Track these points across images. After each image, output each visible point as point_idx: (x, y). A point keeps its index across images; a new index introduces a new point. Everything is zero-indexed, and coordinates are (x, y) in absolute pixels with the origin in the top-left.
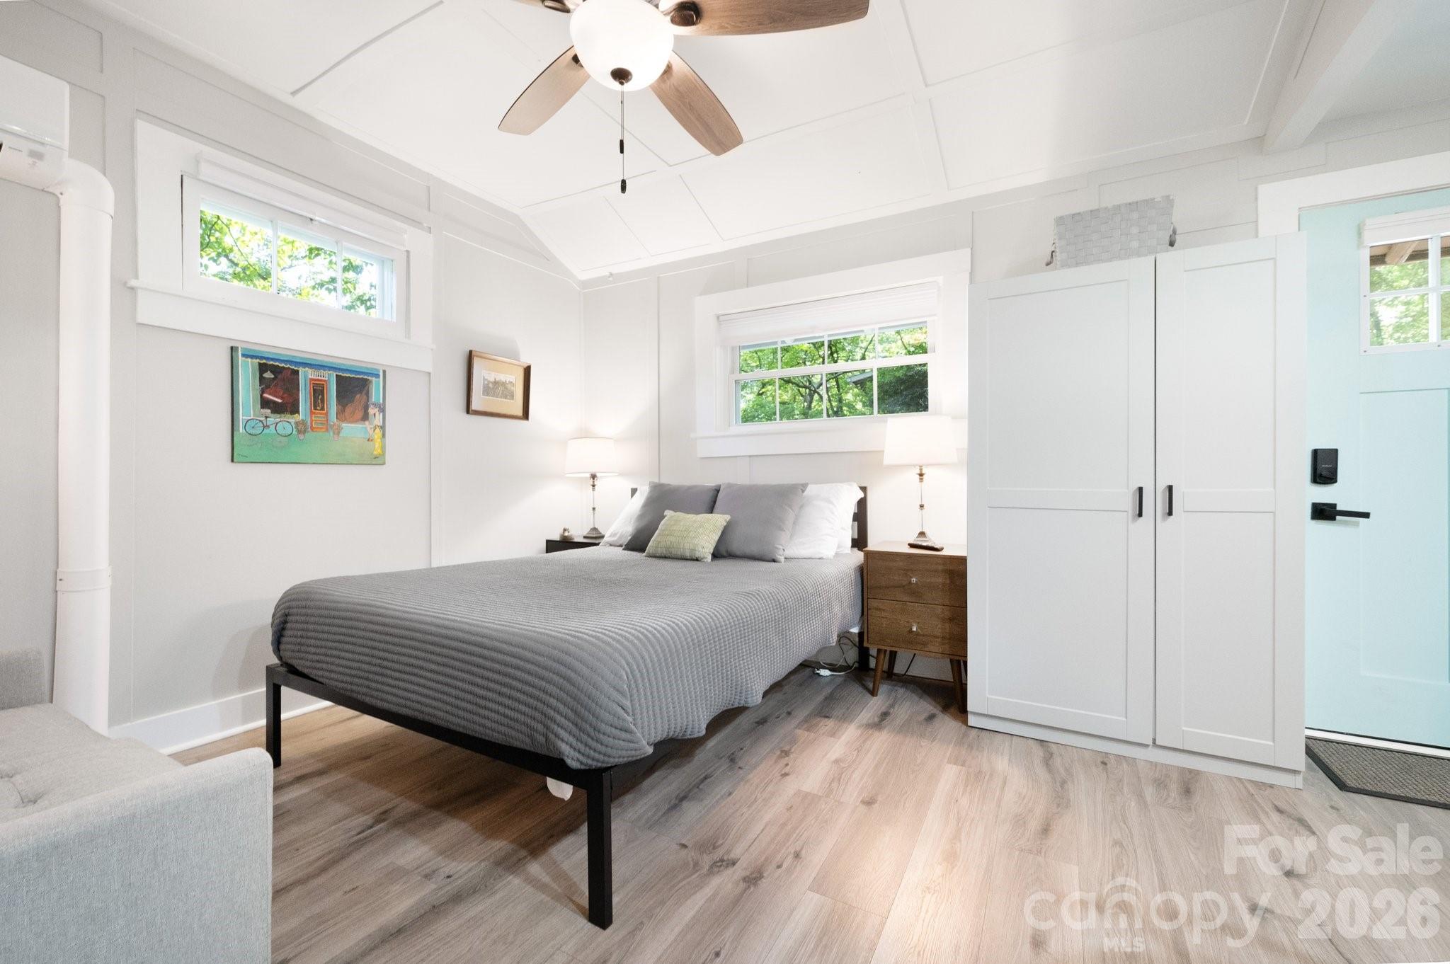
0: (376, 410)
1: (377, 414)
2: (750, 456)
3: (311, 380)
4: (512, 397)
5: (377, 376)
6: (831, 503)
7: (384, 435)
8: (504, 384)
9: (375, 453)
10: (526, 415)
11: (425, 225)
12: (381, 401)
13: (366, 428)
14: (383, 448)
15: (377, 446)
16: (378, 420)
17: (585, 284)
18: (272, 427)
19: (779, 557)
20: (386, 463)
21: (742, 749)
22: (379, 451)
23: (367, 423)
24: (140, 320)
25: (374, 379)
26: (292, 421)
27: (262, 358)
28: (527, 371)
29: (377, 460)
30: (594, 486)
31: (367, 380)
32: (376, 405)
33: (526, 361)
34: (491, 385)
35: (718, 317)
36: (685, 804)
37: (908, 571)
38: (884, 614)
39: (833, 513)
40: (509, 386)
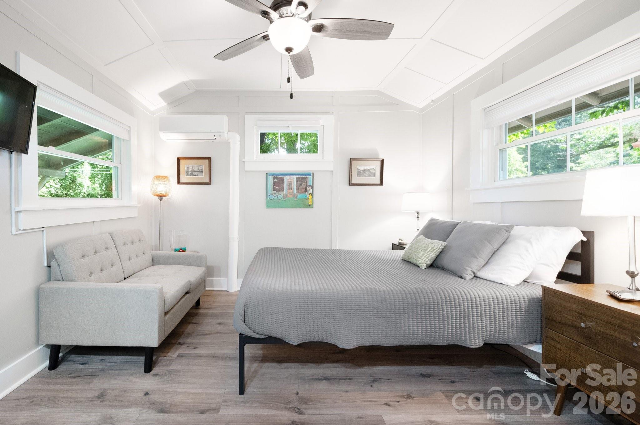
0: (310, 188)
1: (310, 190)
2: (502, 202)
3: (288, 180)
4: (374, 175)
5: (310, 175)
6: (530, 242)
7: (313, 197)
8: (369, 170)
9: (309, 203)
10: (381, 183)
11: (331, 112)
12: (312, 185)
13: (306, 195)
14: (313, 202)
15: (310, 201)
16: (310, 192)
17: (423, 110)
18: (276, 197)
19: (465, 275)
20: (314, 207)
21: (389, 380)
22: (311, 203)
23: (306, 193)
24: (246, 170)
25: (309, 177)
26: (282, 194)
27: (273, 175)
28: (382, 162)
29: (310, 206)
30: (418, 218)
31: (307, 177)
32: (310, 186)
33: (381, 157)
34: (362, 172)
35: (485, 110)
36: (324, 382)
37: (581, 314)
38: (559, 346)
39: (527, 251)
40: (372, 171)
